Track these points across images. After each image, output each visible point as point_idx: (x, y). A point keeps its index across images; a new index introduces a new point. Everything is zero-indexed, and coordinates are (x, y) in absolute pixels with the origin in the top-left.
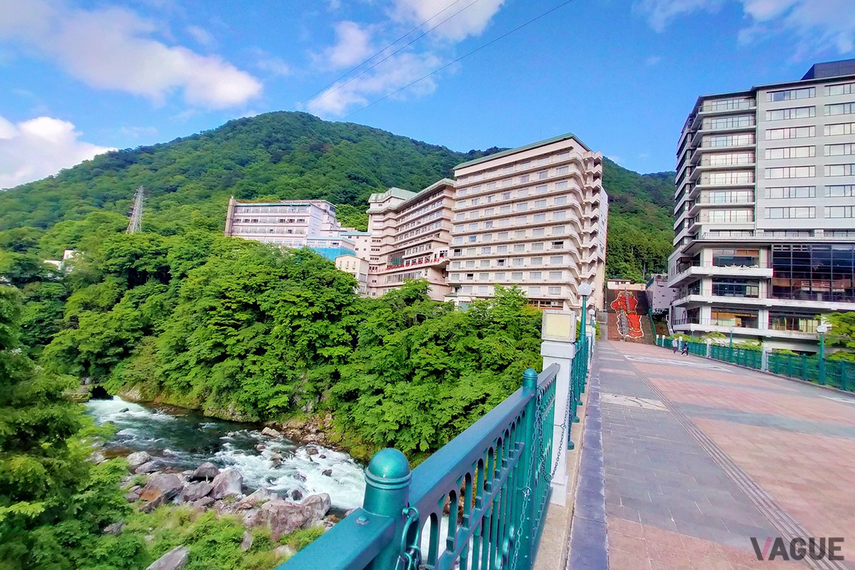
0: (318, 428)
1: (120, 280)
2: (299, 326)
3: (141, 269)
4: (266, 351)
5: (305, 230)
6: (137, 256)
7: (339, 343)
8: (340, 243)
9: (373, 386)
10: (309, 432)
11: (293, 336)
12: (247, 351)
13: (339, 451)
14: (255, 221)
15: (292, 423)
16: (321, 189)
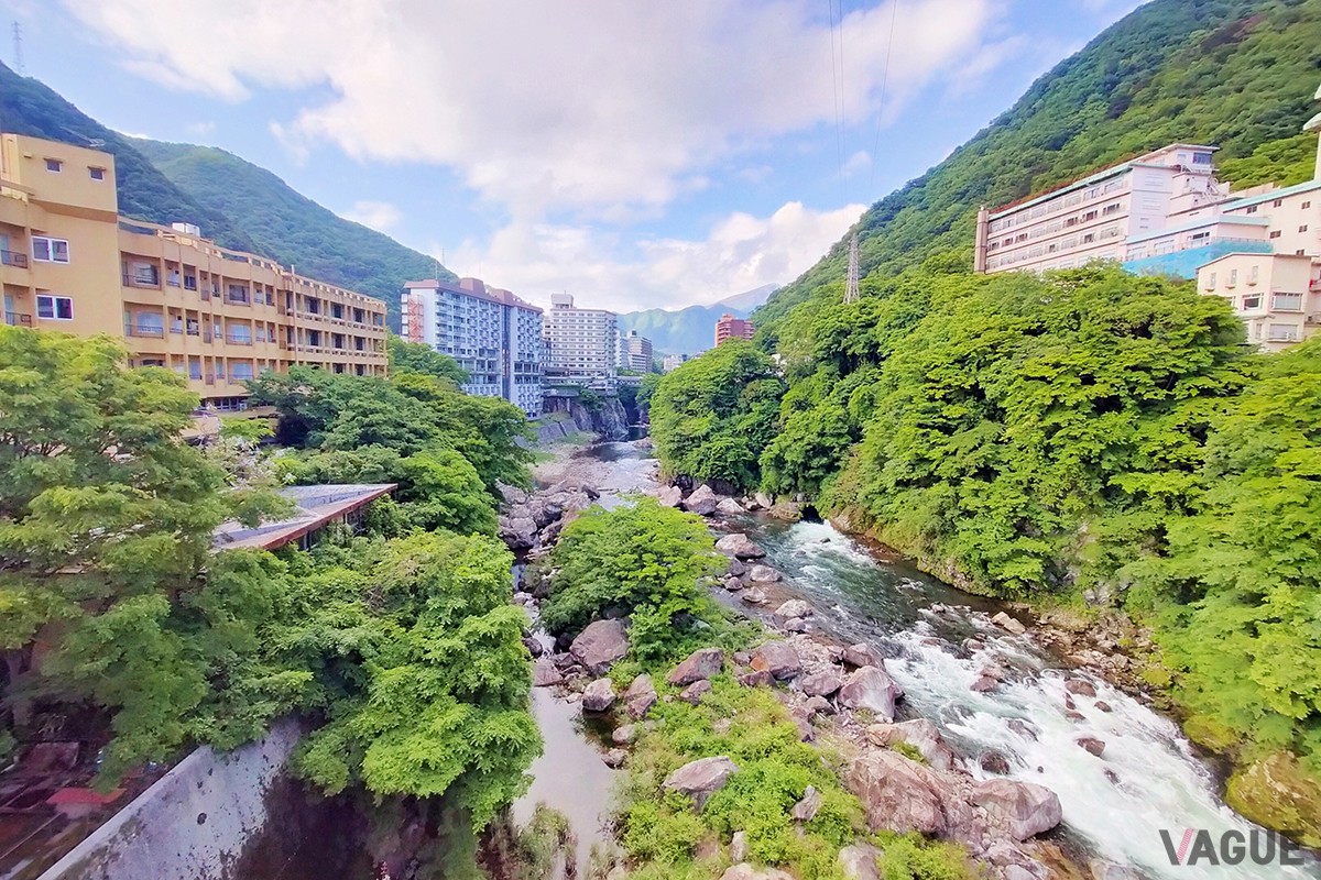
0: (1117, 642)
1: (831, 369)
2: (1057, 427)
3: (850, 352)
4: (997, 473)
5: (1120, 228)
6: (846, 333)
7: (1164, 466)
8: (1213, 231)
9: (1234, 581)
10: (1093, 644)
11: (1048, 449)
12: (963, 472)
13: (1156, 710)
14: (1022, 237)
15: (1060, 616)
16: (1224, 127)
